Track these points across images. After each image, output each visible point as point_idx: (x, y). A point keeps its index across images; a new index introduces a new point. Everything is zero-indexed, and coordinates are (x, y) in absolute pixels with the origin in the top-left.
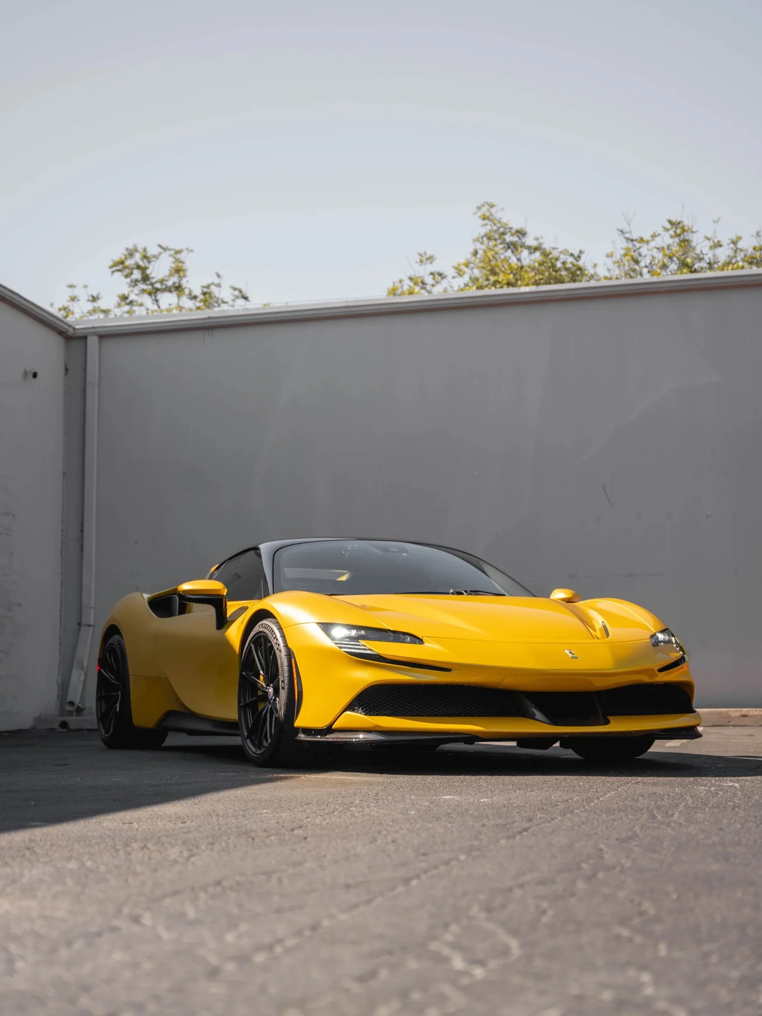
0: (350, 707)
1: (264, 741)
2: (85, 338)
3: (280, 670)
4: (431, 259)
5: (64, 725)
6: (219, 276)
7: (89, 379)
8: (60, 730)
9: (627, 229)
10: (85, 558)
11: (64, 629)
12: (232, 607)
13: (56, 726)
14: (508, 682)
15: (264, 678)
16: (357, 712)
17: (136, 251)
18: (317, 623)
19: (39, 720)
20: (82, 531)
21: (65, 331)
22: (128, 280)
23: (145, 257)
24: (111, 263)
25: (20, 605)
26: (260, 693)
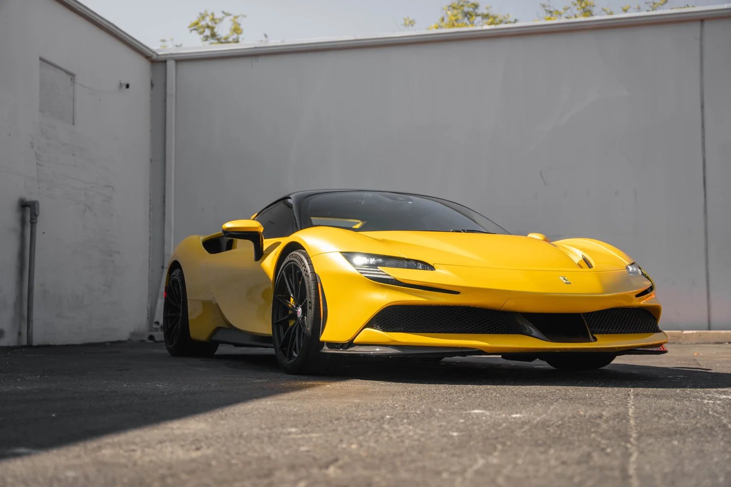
0: (370, 324)
1: (294, 352)
2: (165, 62)
3: (308, 292)
4: (412, 23)
5: (151, 338)
6: (266, 36)
7: (168, 91)
8: (148, 341)
9: (547, 4)
10: (166, 221)
11: (152, 271)
12: (267, 243)
13: (146, 338)
14: (511, 305)
15: (294, 301)
16: (376, 329)
17: (207, 15)
18: (341, 252)
19: (133, 334)
20: (164, 201)
21: (149, 55)
22: (201, 36)
23: (213, 20)
24: (189, 24)
25: (118, 253)
26: (290, 312)
